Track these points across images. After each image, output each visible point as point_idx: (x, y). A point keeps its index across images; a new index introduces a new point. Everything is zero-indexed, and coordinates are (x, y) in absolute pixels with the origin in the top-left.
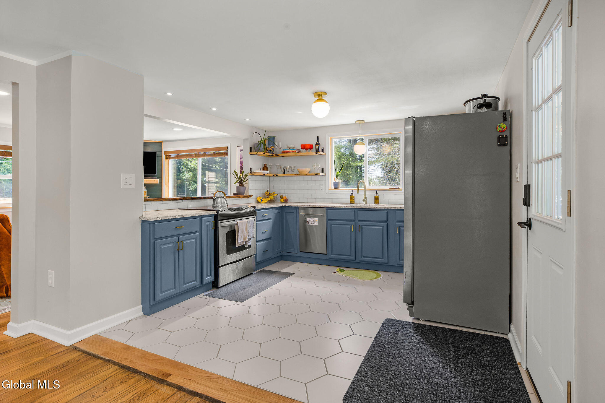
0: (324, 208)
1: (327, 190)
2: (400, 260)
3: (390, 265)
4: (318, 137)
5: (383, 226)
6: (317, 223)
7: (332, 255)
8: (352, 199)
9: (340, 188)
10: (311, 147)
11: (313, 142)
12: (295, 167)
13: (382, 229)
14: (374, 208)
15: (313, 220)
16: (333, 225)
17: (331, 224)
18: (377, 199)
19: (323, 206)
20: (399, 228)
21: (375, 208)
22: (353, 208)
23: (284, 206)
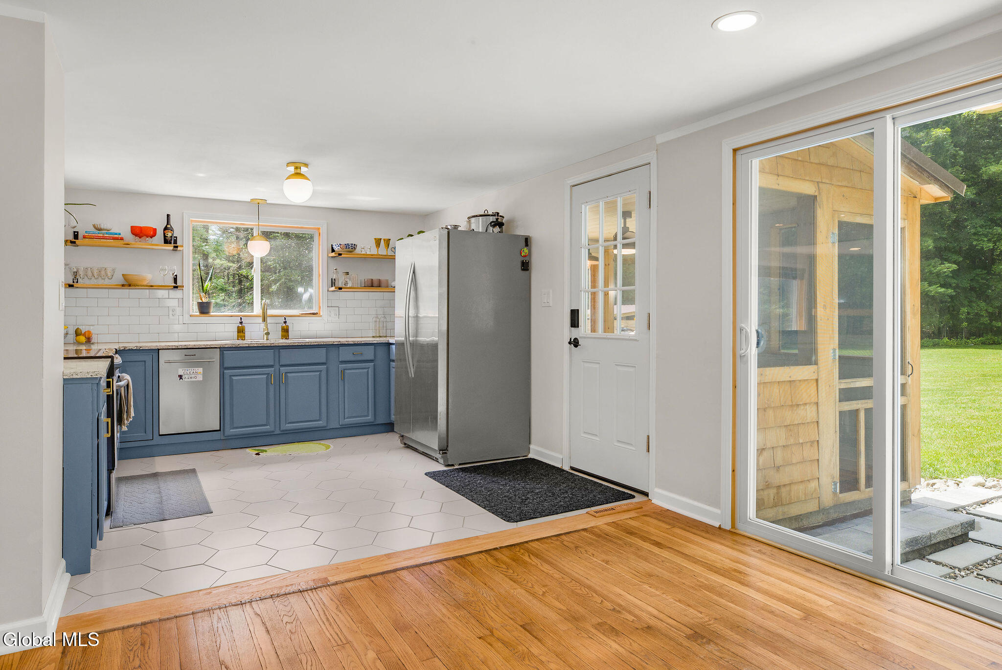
0: (216, 348)
1: (186, 316)
2: (344, 419)
3: (330, 429)
4: (168, 216)
5: (321, 371)
6: (202, 377)
7: (231, 430)
8: (241, 331)
9: (212, 314)
10: (153, 233)
11: (159, 225)
12: (114, 270)
13: (320, 375)
14: (307, 344)
15: (191, 373)
16: (234, 378)
17: (230, 376)
18: (285, 331)
19: (215, 345)
20: (344, 371)
21: (309, 344)
22: (273, 345)
23: (122, 349)
